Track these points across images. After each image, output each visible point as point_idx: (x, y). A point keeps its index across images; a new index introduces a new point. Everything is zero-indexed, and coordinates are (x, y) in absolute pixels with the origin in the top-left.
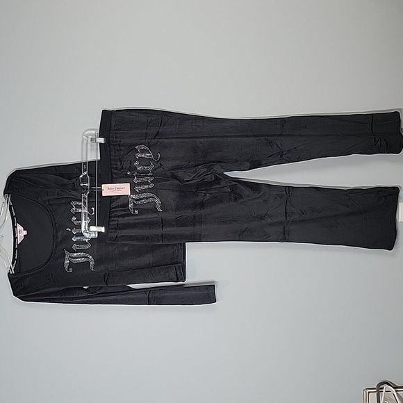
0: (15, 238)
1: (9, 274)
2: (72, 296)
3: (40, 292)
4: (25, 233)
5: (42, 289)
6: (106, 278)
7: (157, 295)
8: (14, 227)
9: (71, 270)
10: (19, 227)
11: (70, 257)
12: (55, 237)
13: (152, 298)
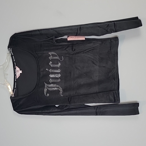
0: (15, 75)
1: (11, 97)
2: (48, 111)
3: (29, 108)
4: (21, 72)
5: (30, 107)
6: (70, 99)
7: (101, 110)
8: (15, 69)
9: (48, 95)
10: (17, 69)
11: (48, 87)
12: (38, 74)
13: (98, 111)
